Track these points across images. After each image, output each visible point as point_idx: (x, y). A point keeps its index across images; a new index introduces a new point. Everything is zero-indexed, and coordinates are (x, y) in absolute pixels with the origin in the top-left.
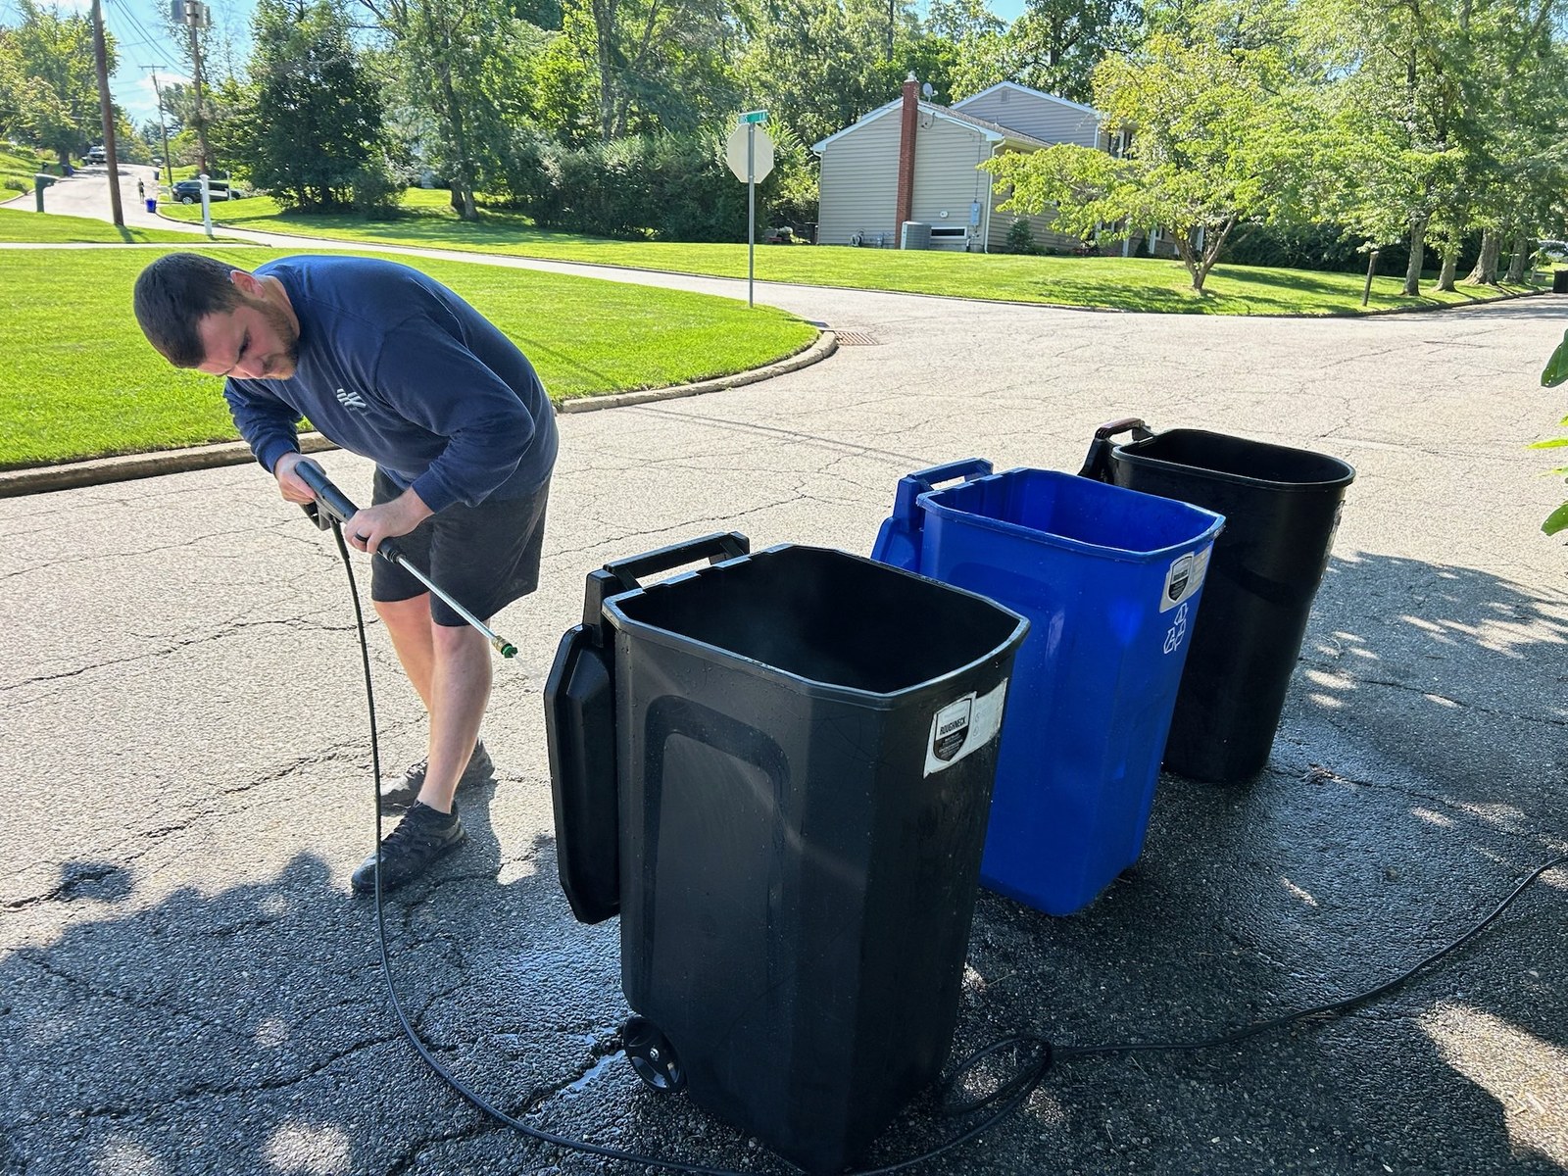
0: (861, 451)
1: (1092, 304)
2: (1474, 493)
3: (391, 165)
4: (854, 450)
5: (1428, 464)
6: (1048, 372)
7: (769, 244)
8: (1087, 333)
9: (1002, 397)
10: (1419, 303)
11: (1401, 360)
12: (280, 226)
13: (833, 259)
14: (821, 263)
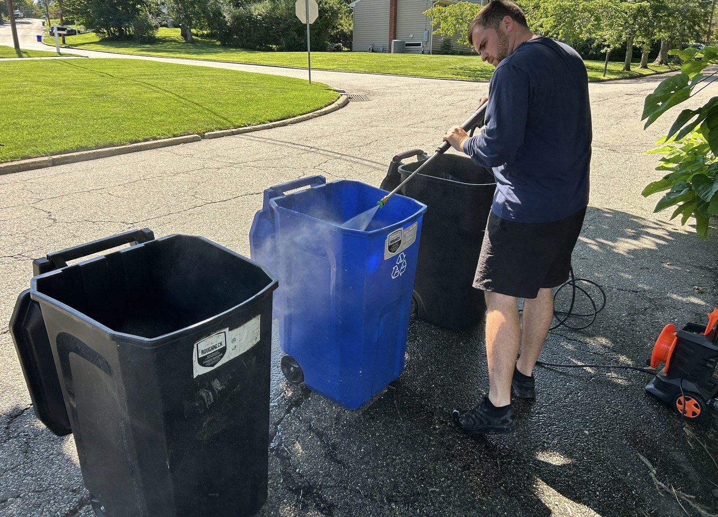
0: (339, 156)
1: (477, 78)
2: (627, 171)
3: (150, 16)
4: (336, 155)
5: (609, 156)
6: (443, 114)
7: (331, 51)
8: (467, 93)
9: (417, 127)
10: (630, 75)
11: (612, 103)
12: (99, 47)
13: (358, 58)
14: (352, 61)
